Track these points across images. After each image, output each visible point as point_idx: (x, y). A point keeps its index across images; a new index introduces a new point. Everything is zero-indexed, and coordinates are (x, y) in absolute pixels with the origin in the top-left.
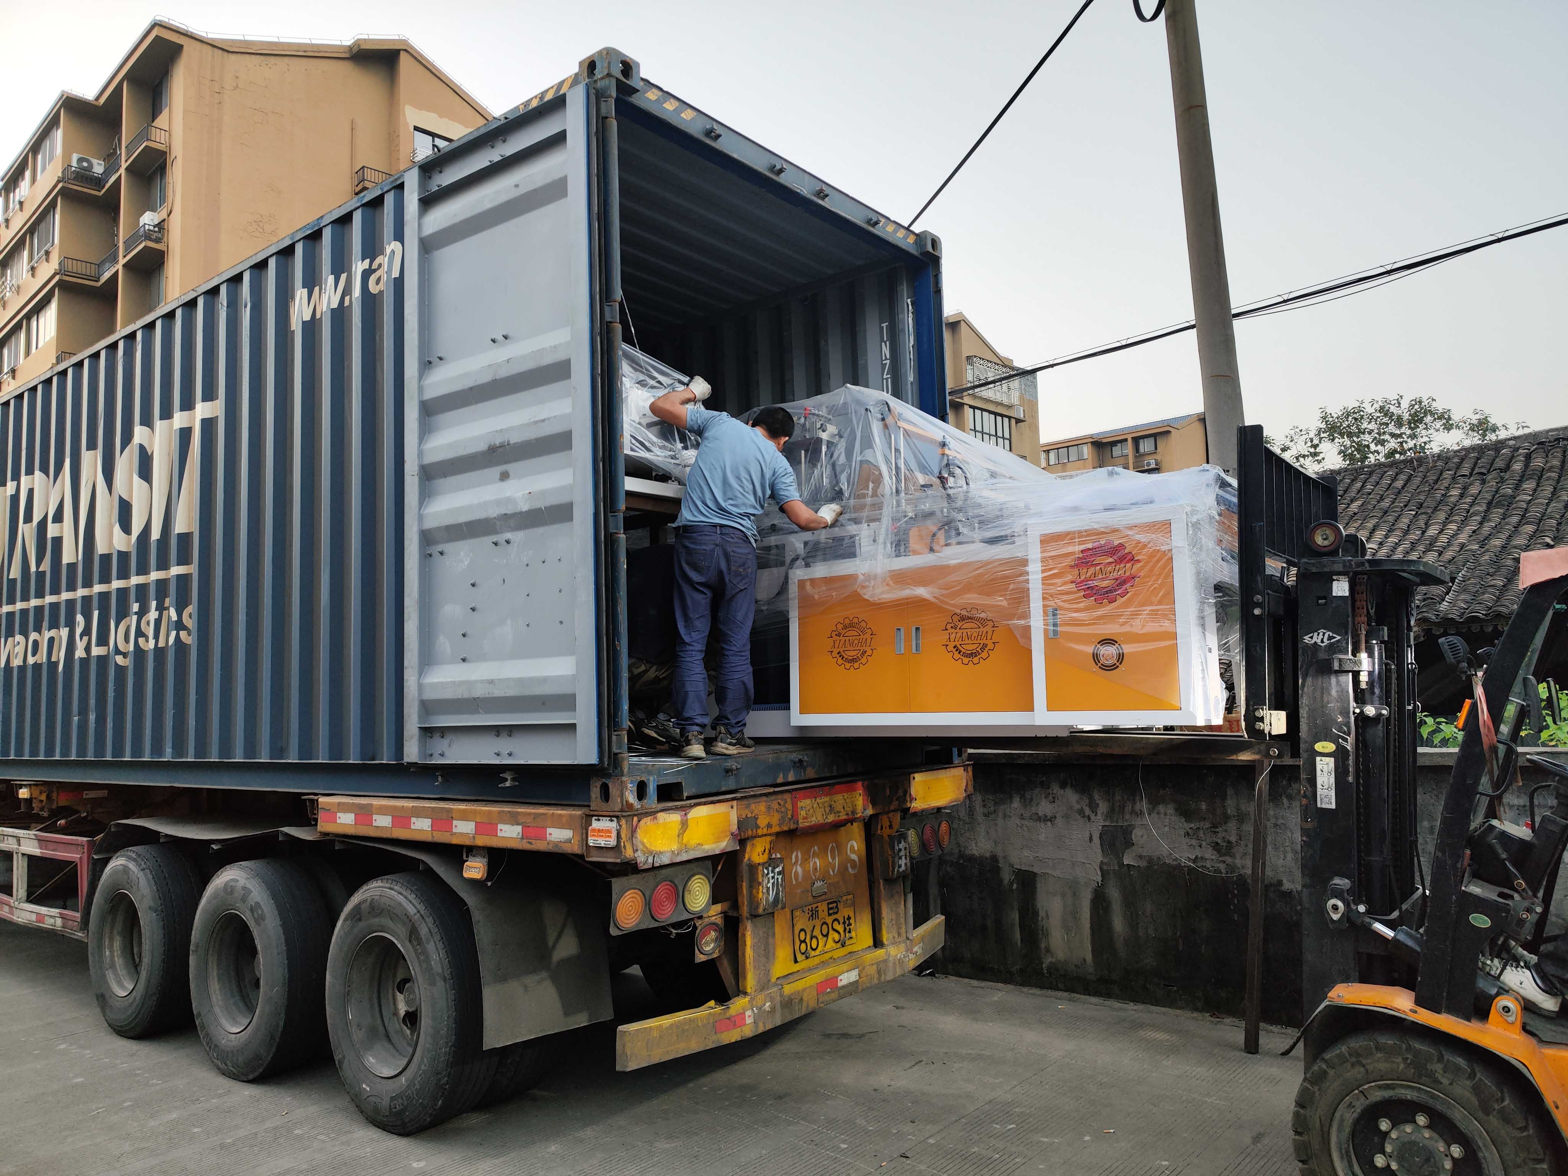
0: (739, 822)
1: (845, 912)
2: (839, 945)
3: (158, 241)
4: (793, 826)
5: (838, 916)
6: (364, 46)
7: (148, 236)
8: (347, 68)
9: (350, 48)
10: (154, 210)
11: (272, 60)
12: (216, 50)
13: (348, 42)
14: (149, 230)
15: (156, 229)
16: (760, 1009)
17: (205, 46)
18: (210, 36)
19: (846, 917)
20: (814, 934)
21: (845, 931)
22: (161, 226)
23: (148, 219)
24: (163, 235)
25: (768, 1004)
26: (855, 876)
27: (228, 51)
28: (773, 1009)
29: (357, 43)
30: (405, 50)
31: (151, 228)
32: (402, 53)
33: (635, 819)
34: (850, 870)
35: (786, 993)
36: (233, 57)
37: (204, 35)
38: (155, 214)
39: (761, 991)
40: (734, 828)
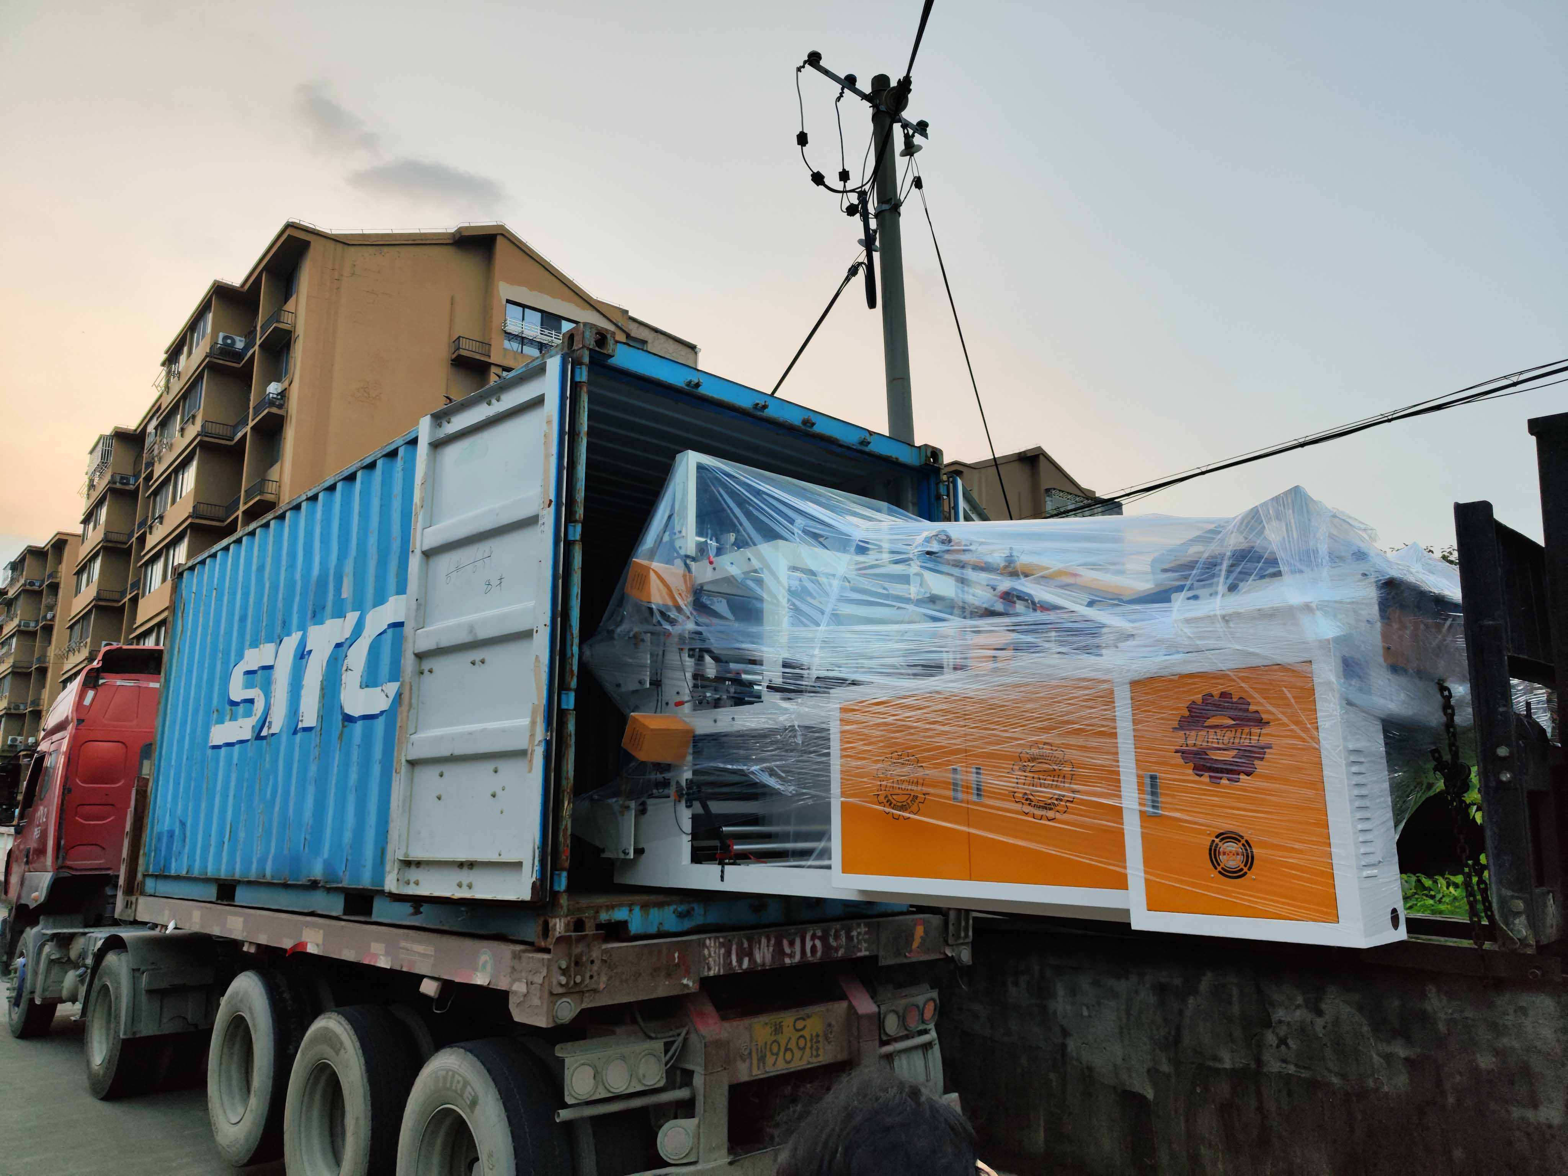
3: (280, 407)
6: (465, 233)
7: (272, 403)
8: (450, 252)
9: (453, 234)
10: (279, 380)
11: (385, 249)
12: (338, 244)
13: (452, 229)
14: (273, 398)
15: (279, 397)
17: (329, 241)
18: (334, 232)
22: (283, 394)
23: (273, 388)
24: (284, 402)
27: (349, 245)
29: (460, 230)
30: (502, 234)
31: (275, 396)
32: (499, 238)
36: (352, 249)
37: (329, 232)
38: (279, 384)
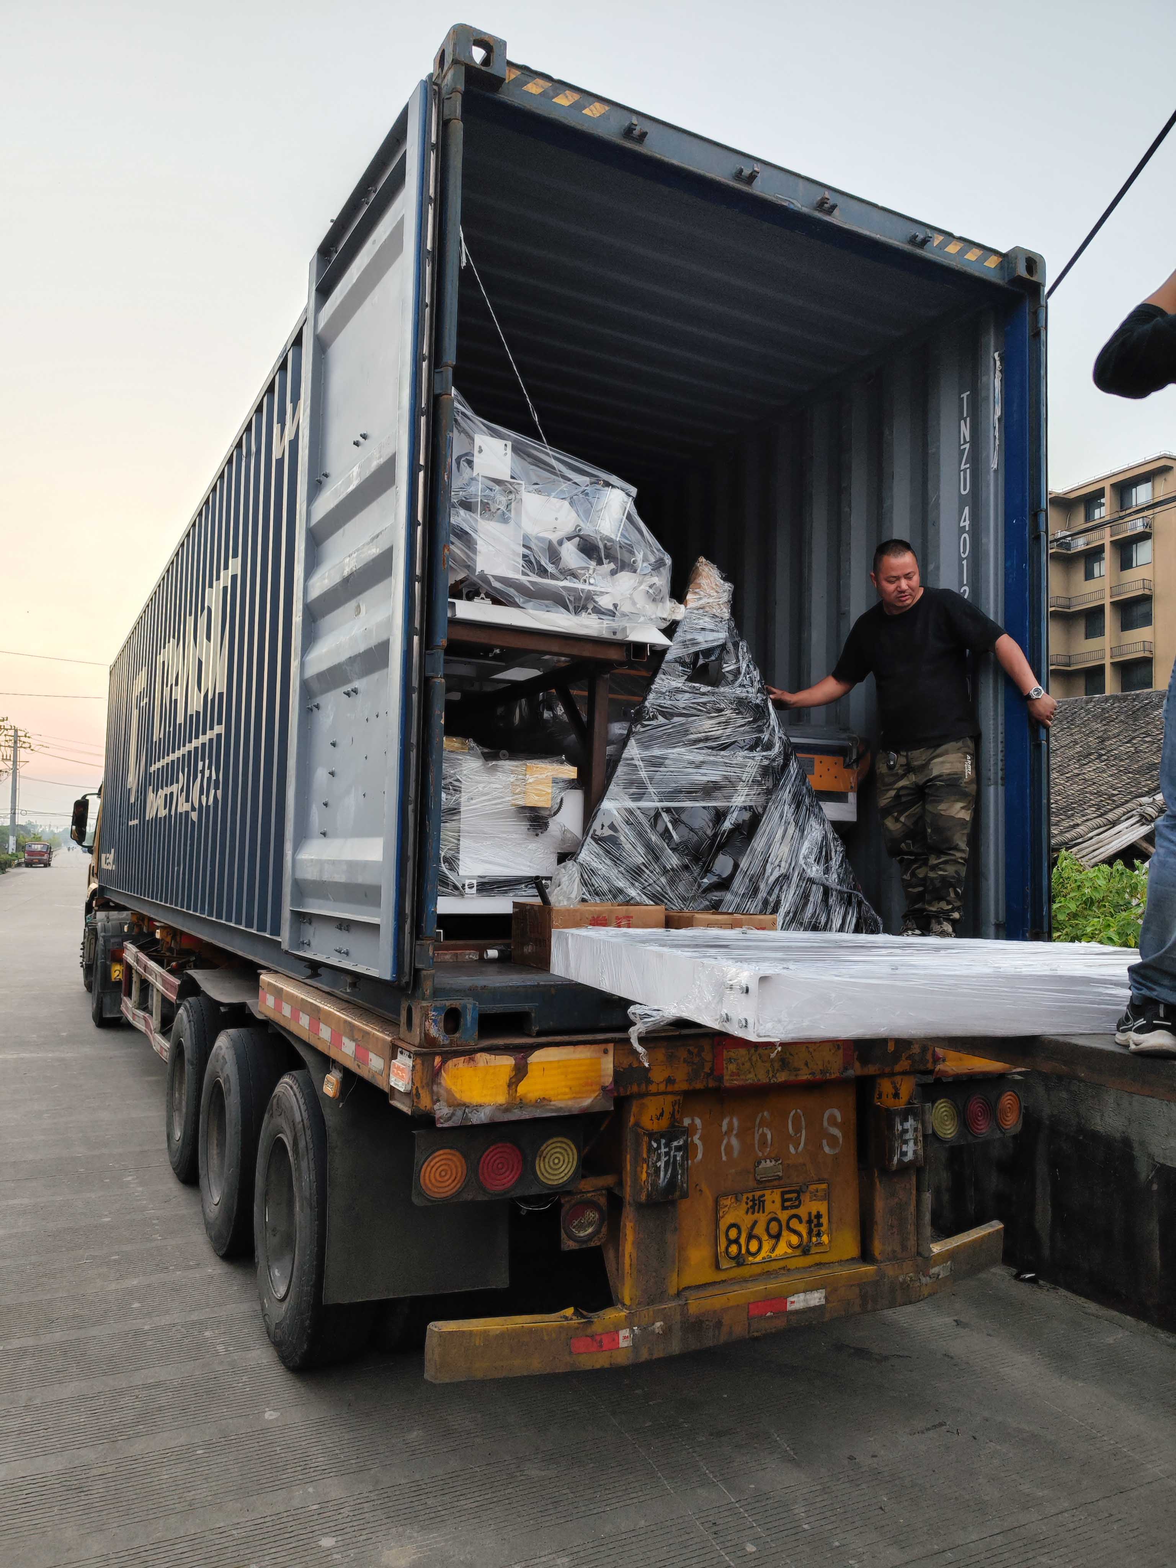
0: (616, 1072)
1: (812, 1206)
2: (798, 1252)
4: (712, 1084)
5: (802, 1211)
16: (643, 1329)
19: (814, 1213)
20: (756, 1231)
21: (810, 1233)
25: (658, 1324)
26: (835, 1157)
28: (668, 1331)
33: (438, 1060)
34: (827, 1149)
35: (691, 1311)
39: (648, 1304)
40: (608, 1080)
